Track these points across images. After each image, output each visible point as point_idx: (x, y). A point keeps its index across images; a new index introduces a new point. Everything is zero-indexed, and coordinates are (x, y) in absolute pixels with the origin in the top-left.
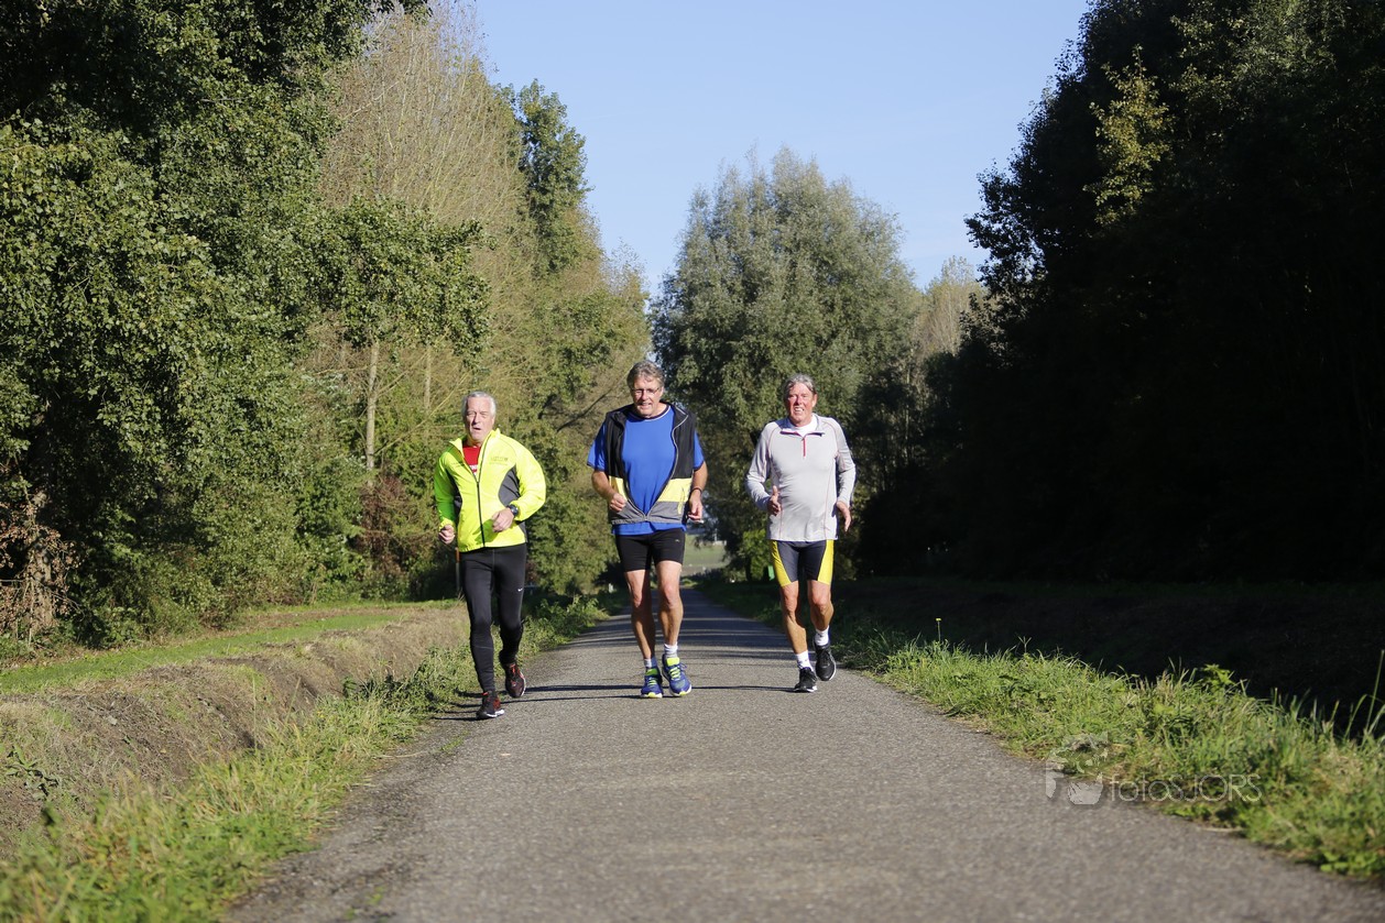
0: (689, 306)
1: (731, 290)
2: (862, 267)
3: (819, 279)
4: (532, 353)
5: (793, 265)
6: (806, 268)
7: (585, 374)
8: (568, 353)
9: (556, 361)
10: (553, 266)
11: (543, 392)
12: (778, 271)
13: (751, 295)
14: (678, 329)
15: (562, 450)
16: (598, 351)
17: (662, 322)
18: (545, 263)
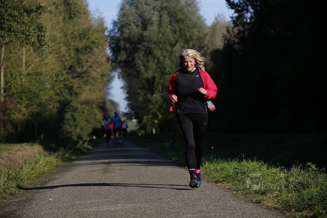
0: (122, 32)
1: (137, 26)
2: (187, 17)
3: (170, 21)
4: (63, 50)
5: (161, 16)
6: (166, 18)
7: (83, 57)
8: (77, 50)
9: (73, 53)
10: (70, 17)
11: (68, 64)
12: (155, 18)
13: (145, 28)
14: (118, 40)
15: (75, 86)
16: (88, 49)
17: (112, 38)
18: (68, 16)
